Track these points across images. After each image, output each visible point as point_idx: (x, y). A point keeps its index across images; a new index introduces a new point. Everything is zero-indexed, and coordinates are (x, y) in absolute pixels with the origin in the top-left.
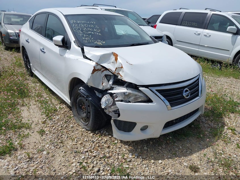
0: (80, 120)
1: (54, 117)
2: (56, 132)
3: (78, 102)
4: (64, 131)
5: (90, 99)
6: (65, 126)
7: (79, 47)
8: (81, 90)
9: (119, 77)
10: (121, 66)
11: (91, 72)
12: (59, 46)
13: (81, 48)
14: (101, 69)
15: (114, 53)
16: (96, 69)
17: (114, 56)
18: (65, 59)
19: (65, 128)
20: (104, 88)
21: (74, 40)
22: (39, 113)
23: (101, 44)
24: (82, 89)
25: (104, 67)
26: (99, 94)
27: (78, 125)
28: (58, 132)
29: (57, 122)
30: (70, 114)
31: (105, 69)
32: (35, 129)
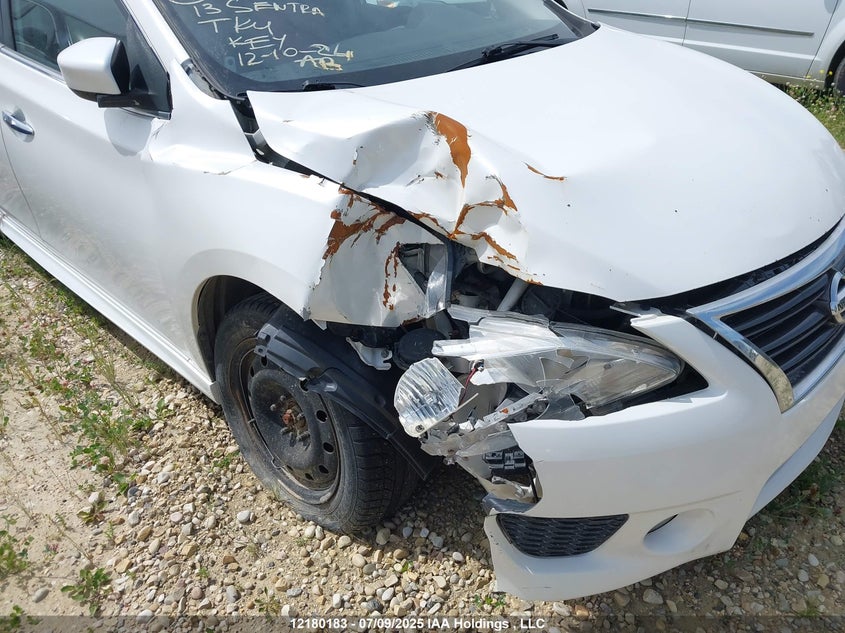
0: (277, 474)
1: (144, 471)
2: (172, 571)
3: (257, 391)
4: (213, 556)
5: (332, 387)
6: (209, 521)
7: (222, 97)
8: (274, 345)
9: (486, 256)
10: (499, 195)
11: (323, 246)
12: (105, 101)
13: (233, 102)
14: (374, 218)
15: (441, 117)
16: (348, 221)
17: (443, 139)
18: (148, 170)
19: (214, 538)
20: (395, 318)
21: (184, 56)
22: (57, 454)
23: (332, 63)
24: (276, 338)
25: (385, 206)
26: (374, 353)
27: (274, 506)
28: (178, 572)
29: (165, 505)
30: (220, 436)
31: (392, 214)
32: (53, 566)
